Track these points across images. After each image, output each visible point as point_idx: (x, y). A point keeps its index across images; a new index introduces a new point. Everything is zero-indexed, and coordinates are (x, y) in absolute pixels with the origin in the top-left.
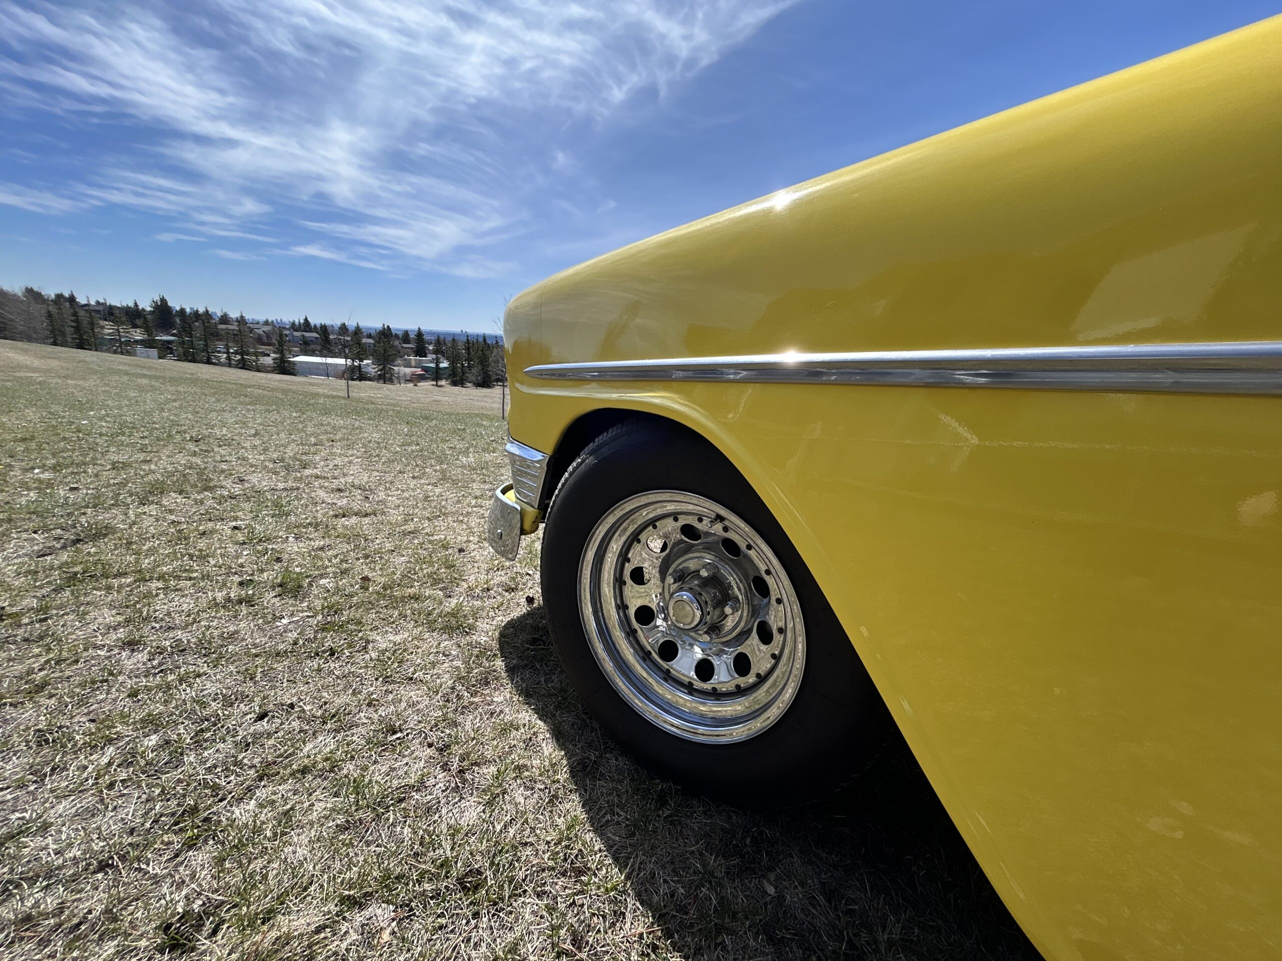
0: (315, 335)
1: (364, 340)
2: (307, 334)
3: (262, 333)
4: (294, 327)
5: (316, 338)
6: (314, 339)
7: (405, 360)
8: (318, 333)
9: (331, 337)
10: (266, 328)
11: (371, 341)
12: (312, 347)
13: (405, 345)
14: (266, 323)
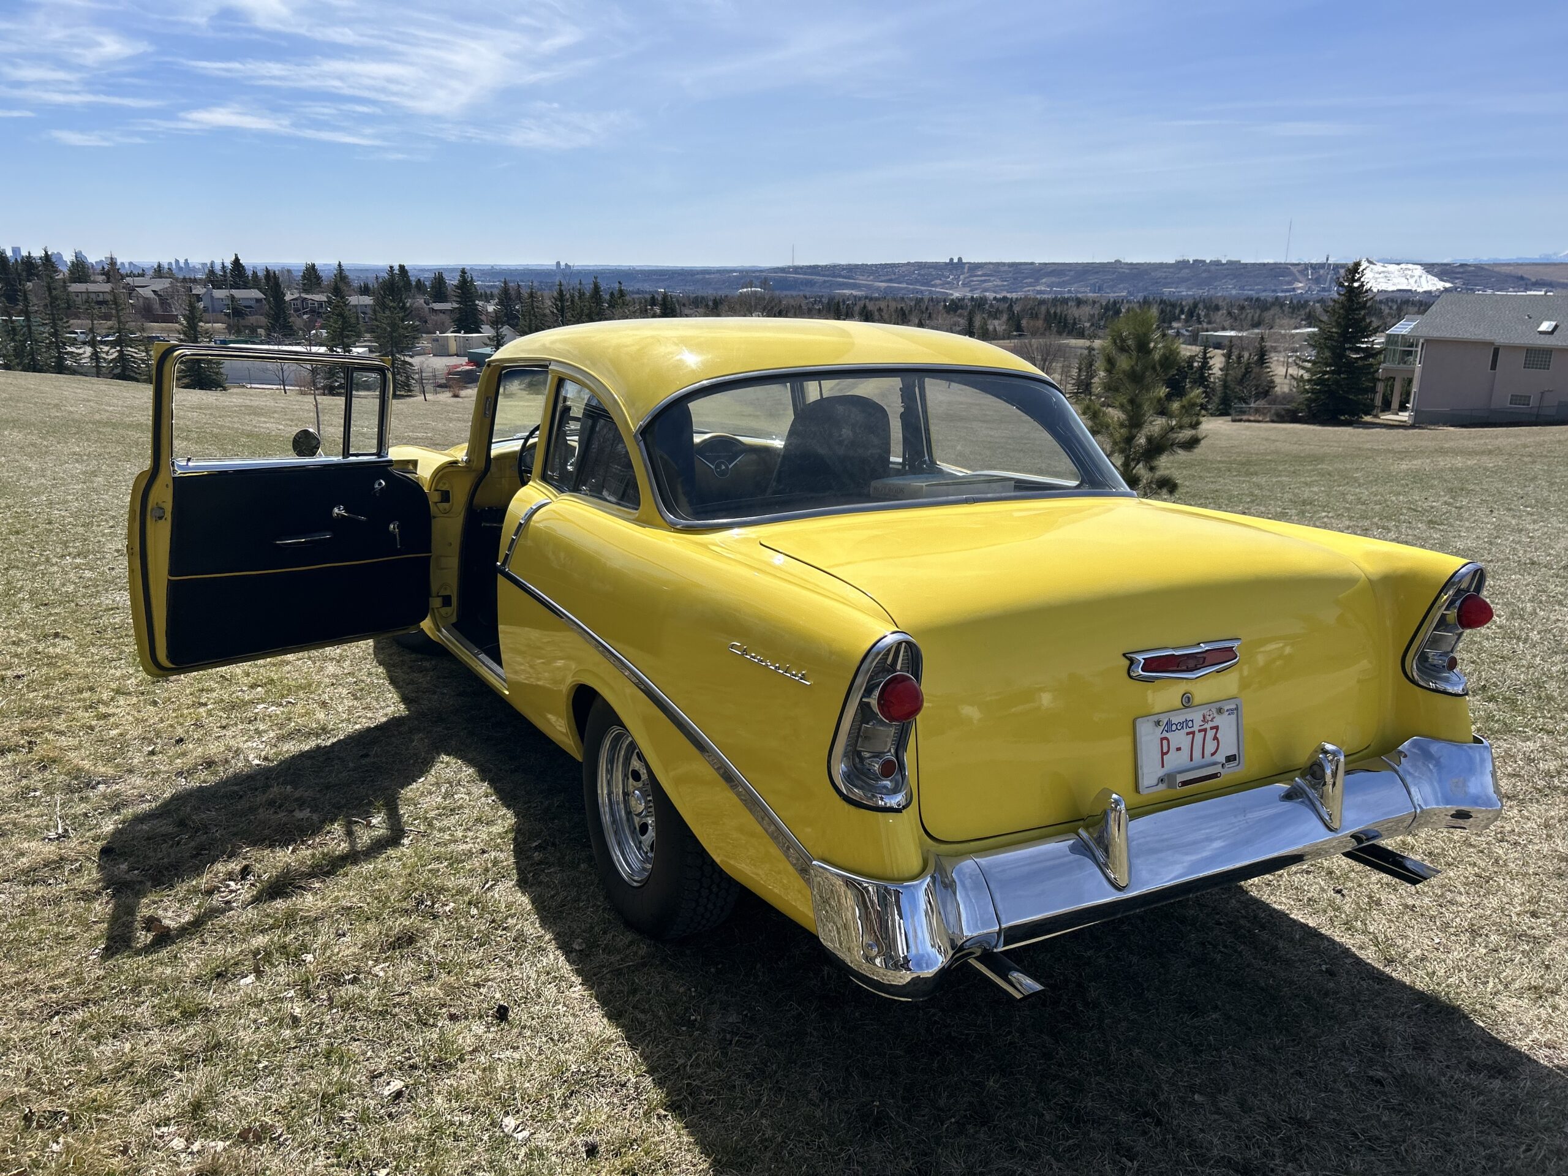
0: (255, 294)
1: (354, 300)
2: (238, 293)
3: (153, 295)
4: (214, 279)
5: (258, 300)
6: (253, 303)
7: (436, 340)
8: (260, 290)
9: (288, 297)
10: (161, 285)
11: (367, 300)
12: (252, 320)
13: (437, 306)
14: (159, 272)
